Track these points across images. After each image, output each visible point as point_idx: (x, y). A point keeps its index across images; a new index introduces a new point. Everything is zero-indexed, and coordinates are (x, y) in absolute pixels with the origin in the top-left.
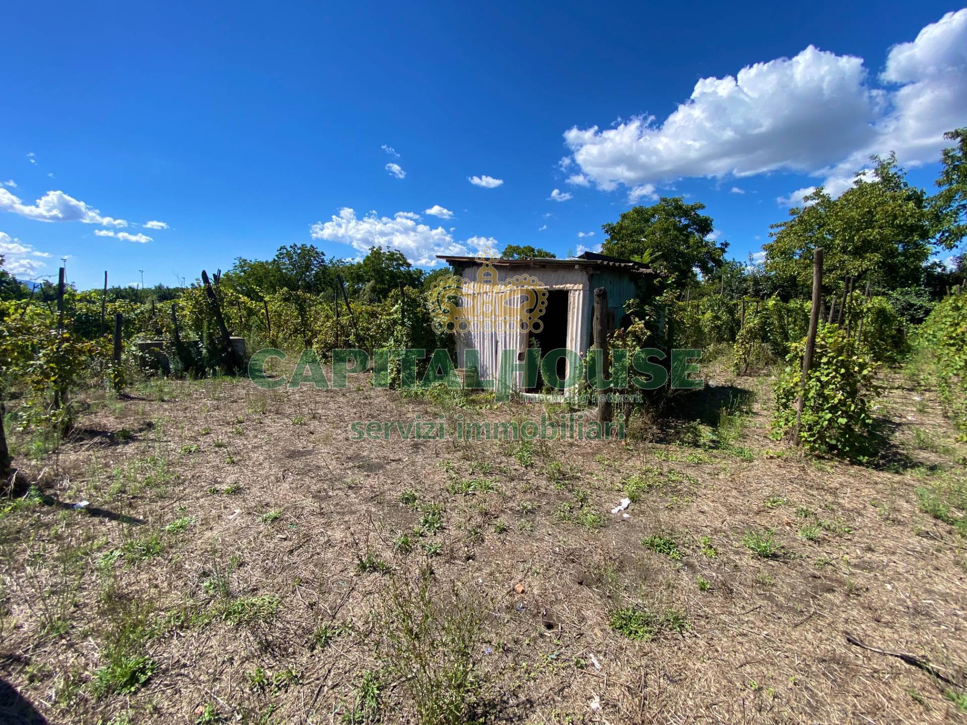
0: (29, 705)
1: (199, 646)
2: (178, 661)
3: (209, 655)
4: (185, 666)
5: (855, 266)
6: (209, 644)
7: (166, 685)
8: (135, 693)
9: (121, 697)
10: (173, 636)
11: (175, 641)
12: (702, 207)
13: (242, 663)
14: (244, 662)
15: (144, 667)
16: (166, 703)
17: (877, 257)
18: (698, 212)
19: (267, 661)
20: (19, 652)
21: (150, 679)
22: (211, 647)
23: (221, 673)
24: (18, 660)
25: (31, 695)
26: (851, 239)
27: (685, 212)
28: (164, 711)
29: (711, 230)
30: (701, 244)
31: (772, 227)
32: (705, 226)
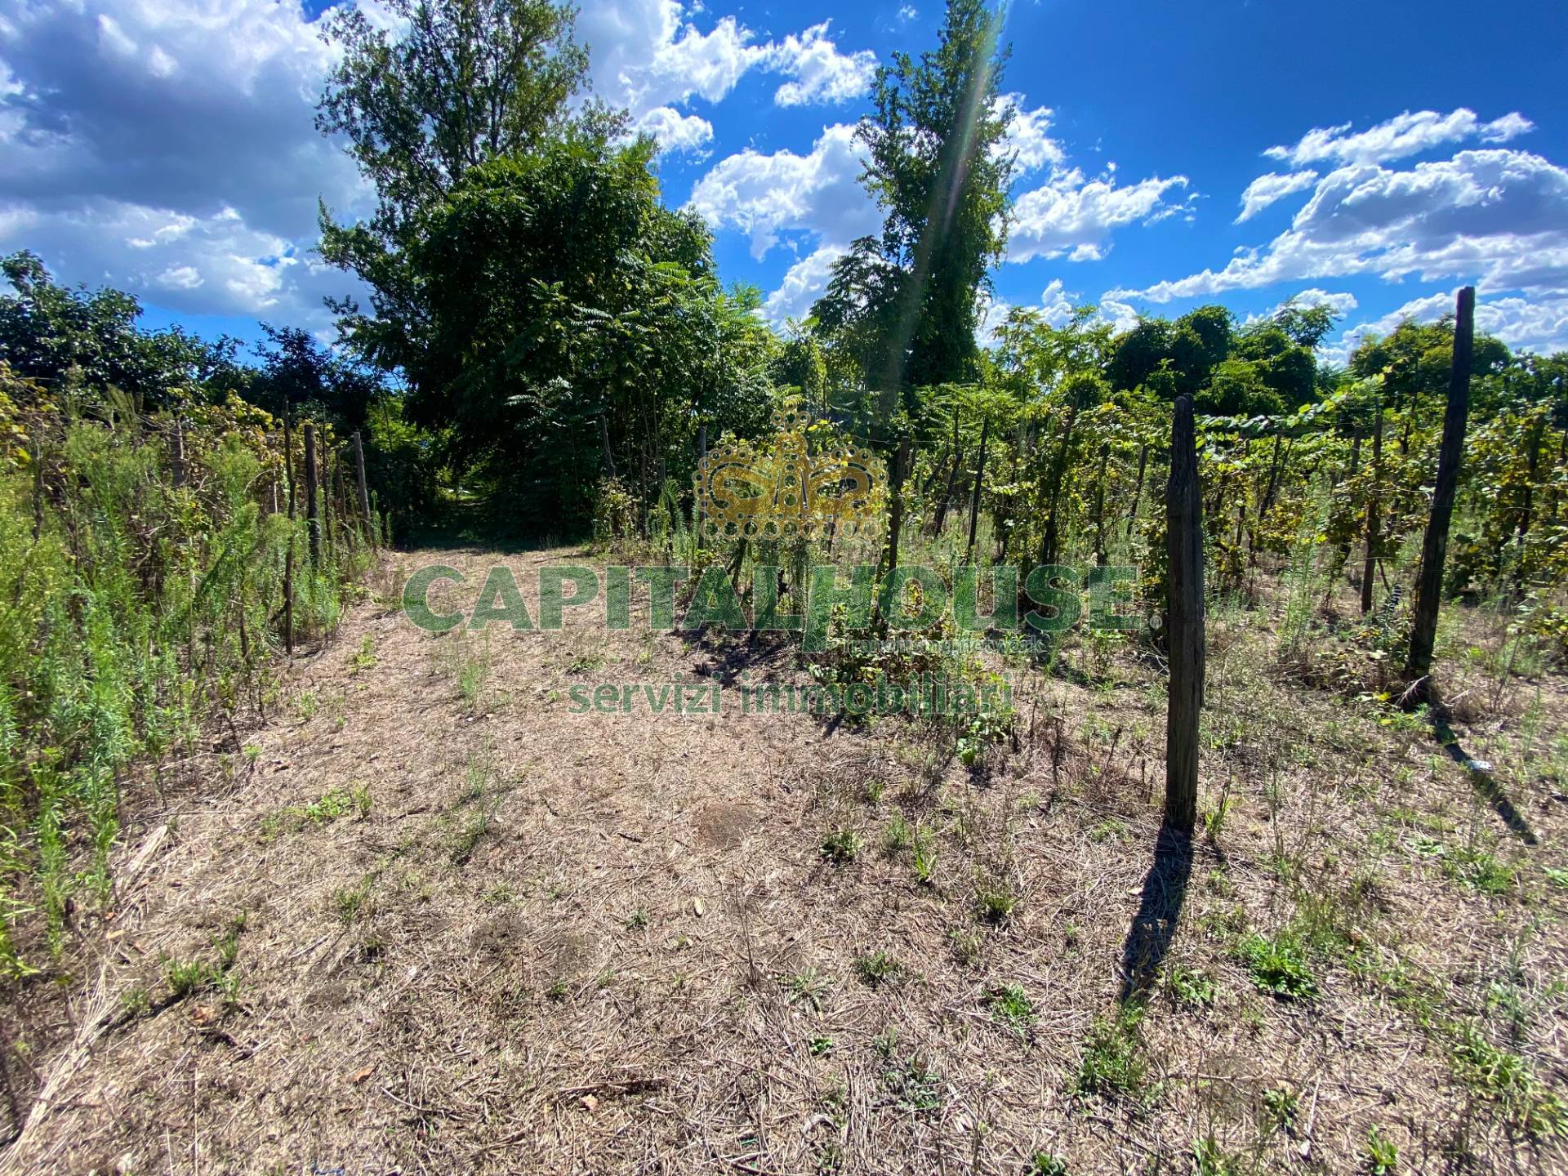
0: (1181, 899)
1: (1384, 1040)
2: (1340, 1022)
3: (1378, 1062)
4: (1338, 1035)
6: (1397, 1052)
7: (1295, 1025)
8: (1260, 992)
9: (1246, 980)
10: (1373, 993)
11: (1366, 1000)
13: (1400, 1121)
14: (1402, 1123)
15: (1298, 982)
16: (1271, 1037)
19: (1430, 1165)
20: (1229, 855)
21: (1290, 999)
22: (1394, 1058)
23: (1360, 1093)
24: (1220, 859)
25: (1191, 895)
28: (1259, 1039)
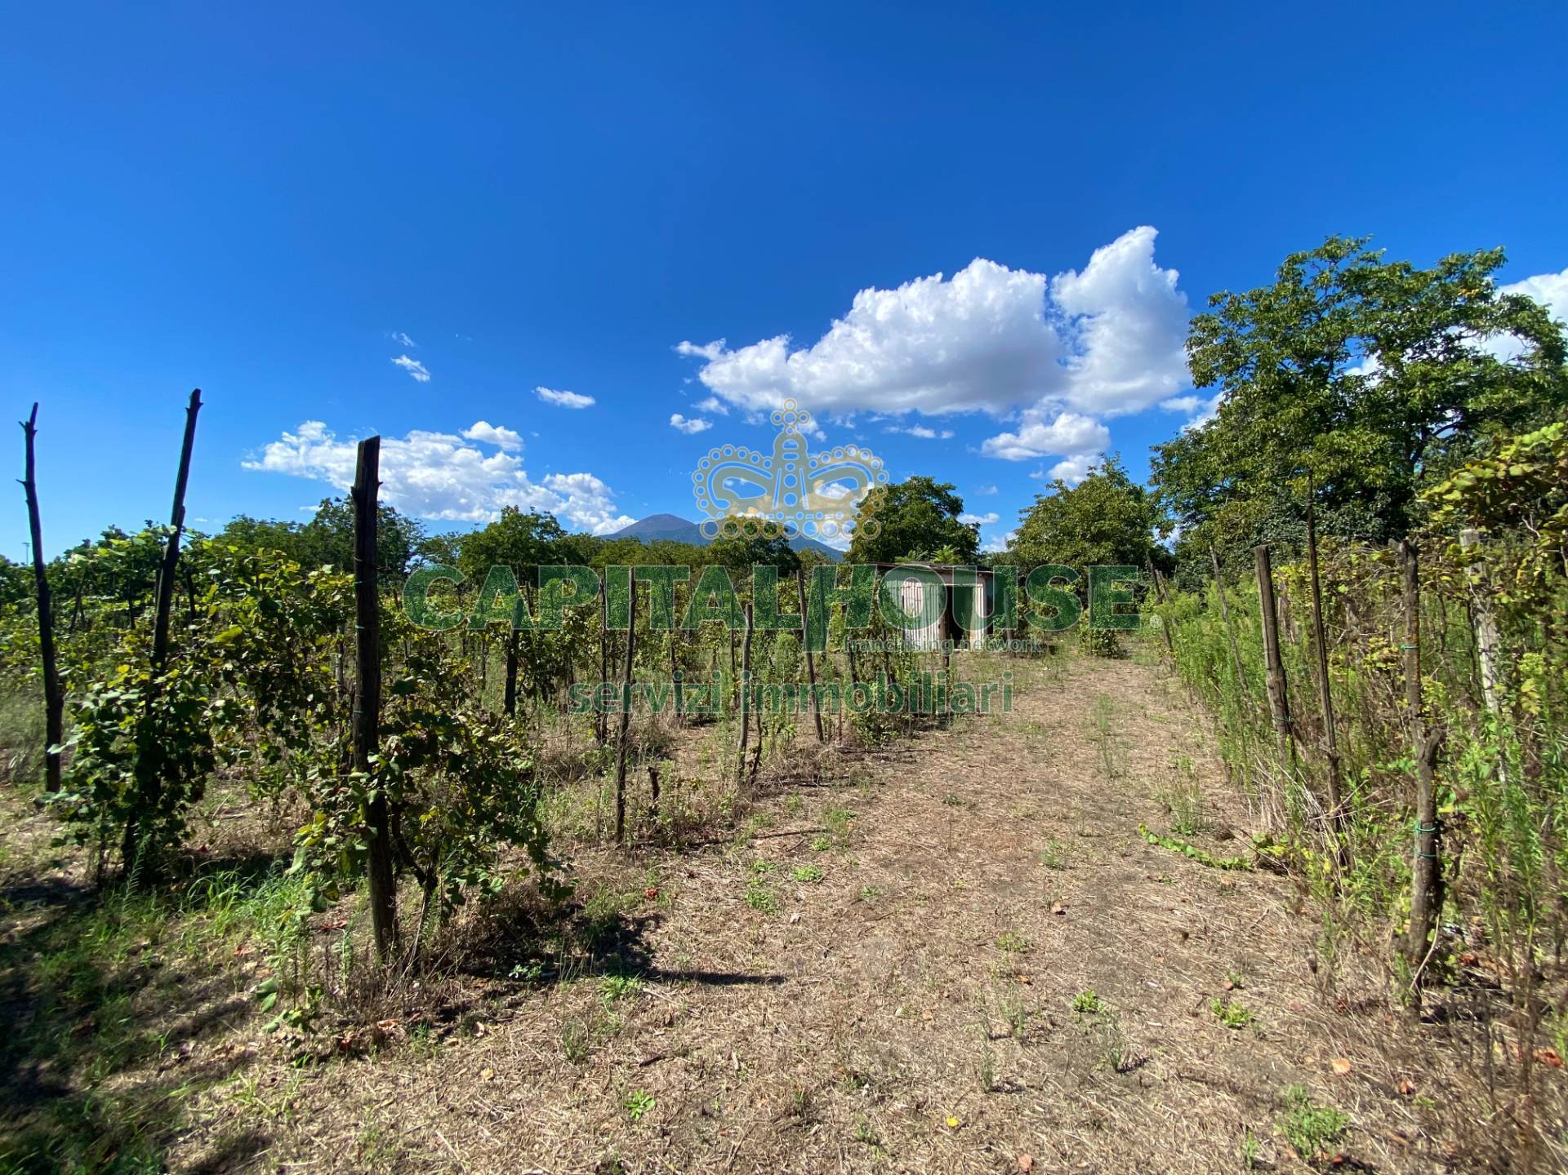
5: (1095, 553)
12: (954, 489)
17: (1110, 545)
18: (950, 493)
26: (1089, 529)
27: (937, 492)
29: (961, 511)
30: (956, 527)
31: (1021, 512)
32: (956, 507)
